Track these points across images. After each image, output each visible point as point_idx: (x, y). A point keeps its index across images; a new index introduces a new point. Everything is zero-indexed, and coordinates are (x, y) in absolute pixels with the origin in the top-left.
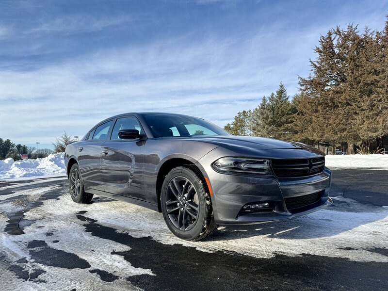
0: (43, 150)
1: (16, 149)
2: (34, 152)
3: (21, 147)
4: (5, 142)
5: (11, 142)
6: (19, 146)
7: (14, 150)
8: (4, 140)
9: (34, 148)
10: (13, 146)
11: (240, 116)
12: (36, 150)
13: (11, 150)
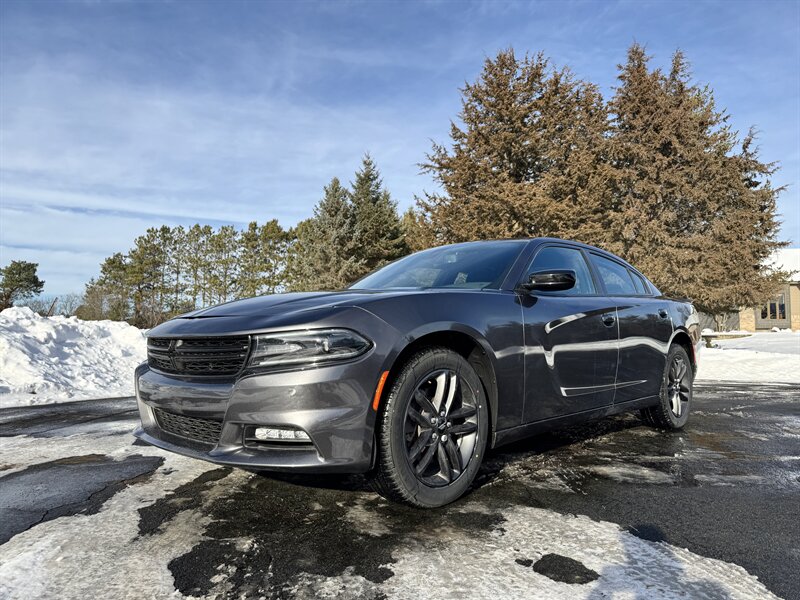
11: (152, 238)
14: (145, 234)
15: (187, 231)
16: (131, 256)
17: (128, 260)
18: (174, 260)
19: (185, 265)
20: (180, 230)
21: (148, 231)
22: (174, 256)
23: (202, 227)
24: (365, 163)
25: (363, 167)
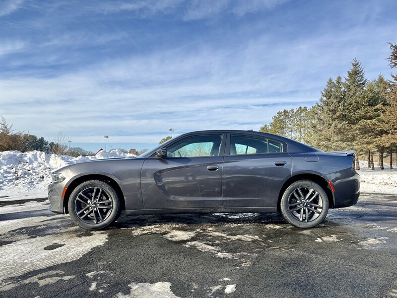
0: (74, 149)
1: (49, 147)
2: (66, 150)
3: (54, 144)
4: (39, 140)
5: (45, 139)
6: (52, 144)
7: (47, 147)
8: (38, 138)
9: (66, 147)
10: (46, 143)
11: (280, 116)
12: (68, 149)
13: (45, 148)
14: (276, 115)
15: (295, 111)
16: (271, 126)
17: (270, 127)
18: (289, 126)
19: (294, 127)
20: (292, 111)
21: (278, 113)
22: (289, 124)
23: (303, 108)
24: (353, 64)
25: (352, 67)
